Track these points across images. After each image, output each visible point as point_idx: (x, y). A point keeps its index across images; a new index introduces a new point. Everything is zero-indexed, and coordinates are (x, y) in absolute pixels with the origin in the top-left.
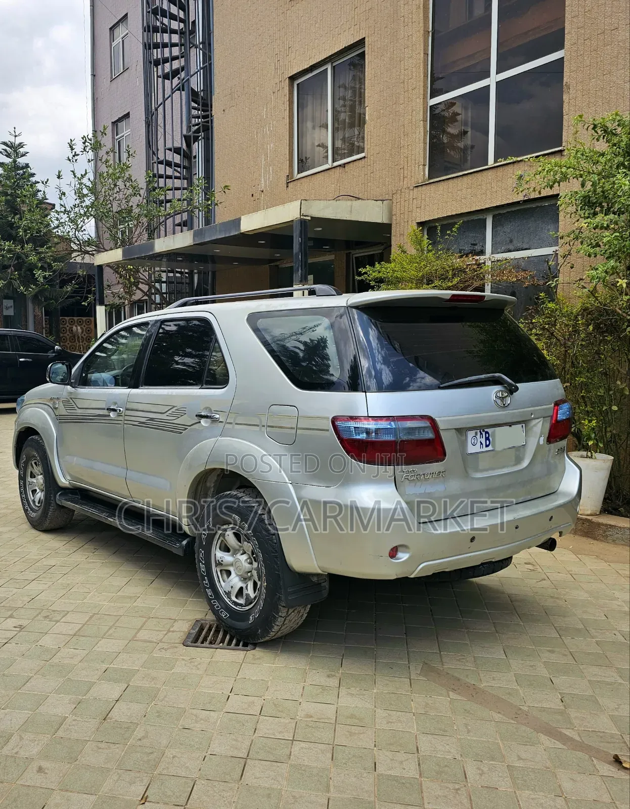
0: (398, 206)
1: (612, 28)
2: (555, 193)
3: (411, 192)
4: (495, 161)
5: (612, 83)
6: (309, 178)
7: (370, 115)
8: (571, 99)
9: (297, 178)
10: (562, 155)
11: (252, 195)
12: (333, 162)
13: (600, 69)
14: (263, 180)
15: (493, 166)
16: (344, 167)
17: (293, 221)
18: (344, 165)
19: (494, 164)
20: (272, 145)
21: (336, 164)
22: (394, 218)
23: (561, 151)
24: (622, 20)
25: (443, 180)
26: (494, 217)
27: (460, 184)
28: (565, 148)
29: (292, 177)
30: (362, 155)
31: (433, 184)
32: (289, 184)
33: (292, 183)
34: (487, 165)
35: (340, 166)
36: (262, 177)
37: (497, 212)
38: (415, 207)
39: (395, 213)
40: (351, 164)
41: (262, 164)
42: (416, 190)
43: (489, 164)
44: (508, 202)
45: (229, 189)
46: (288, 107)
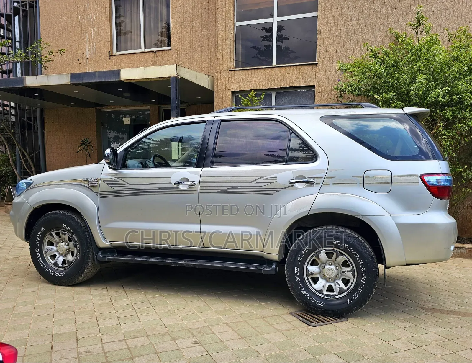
0: (219, 80)
1: (342, 7)
2: (313, 85)
3: (227, 73)
4: (277, 64)
5: (342, 35)
6: (127, 56)
7: (174, 25)
8: (321, 39)
9: (116, 54)
10: (316, 66)
11: (78, 60)
12: (145, 48)
13: (336, 26)
14: (87, 51)
15: (275, 66)
16: (156, 53)
17: (170, 77)
18: (155, 52)
19: (276, 65)
20: (95, 29)
21: (147, 50)
22: (216, 87)
23: (316, 64)
24: (347, 4)
25: (248, 69)
26: (276, 93)
27: (259, 73)
28: (318, 63)
29: (112, 53)
30: (169, 48)
31: (241, 71)
32: (111, 57)
33: (113, 57)
34: (272, 65)
35: (153, 52)
36: (87, 48)
37: (278, 91)
38: (230, 82)
39: (217, 84)
40: (161, 52)
41: (86, 40)
42: (230, 72)
43: (273, 64)
44: (287, 86)
45: (63, 52)
46: (109, 6)
